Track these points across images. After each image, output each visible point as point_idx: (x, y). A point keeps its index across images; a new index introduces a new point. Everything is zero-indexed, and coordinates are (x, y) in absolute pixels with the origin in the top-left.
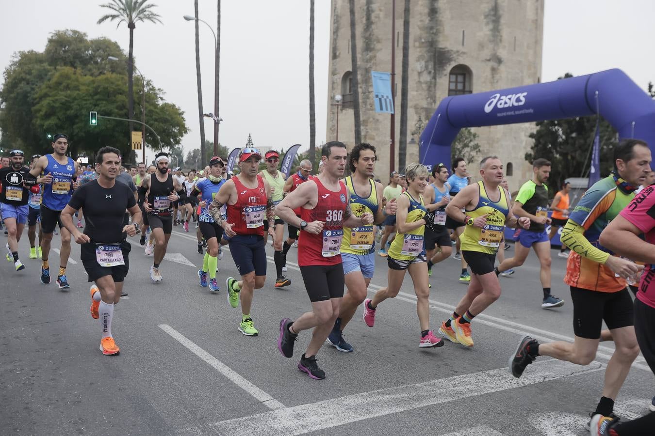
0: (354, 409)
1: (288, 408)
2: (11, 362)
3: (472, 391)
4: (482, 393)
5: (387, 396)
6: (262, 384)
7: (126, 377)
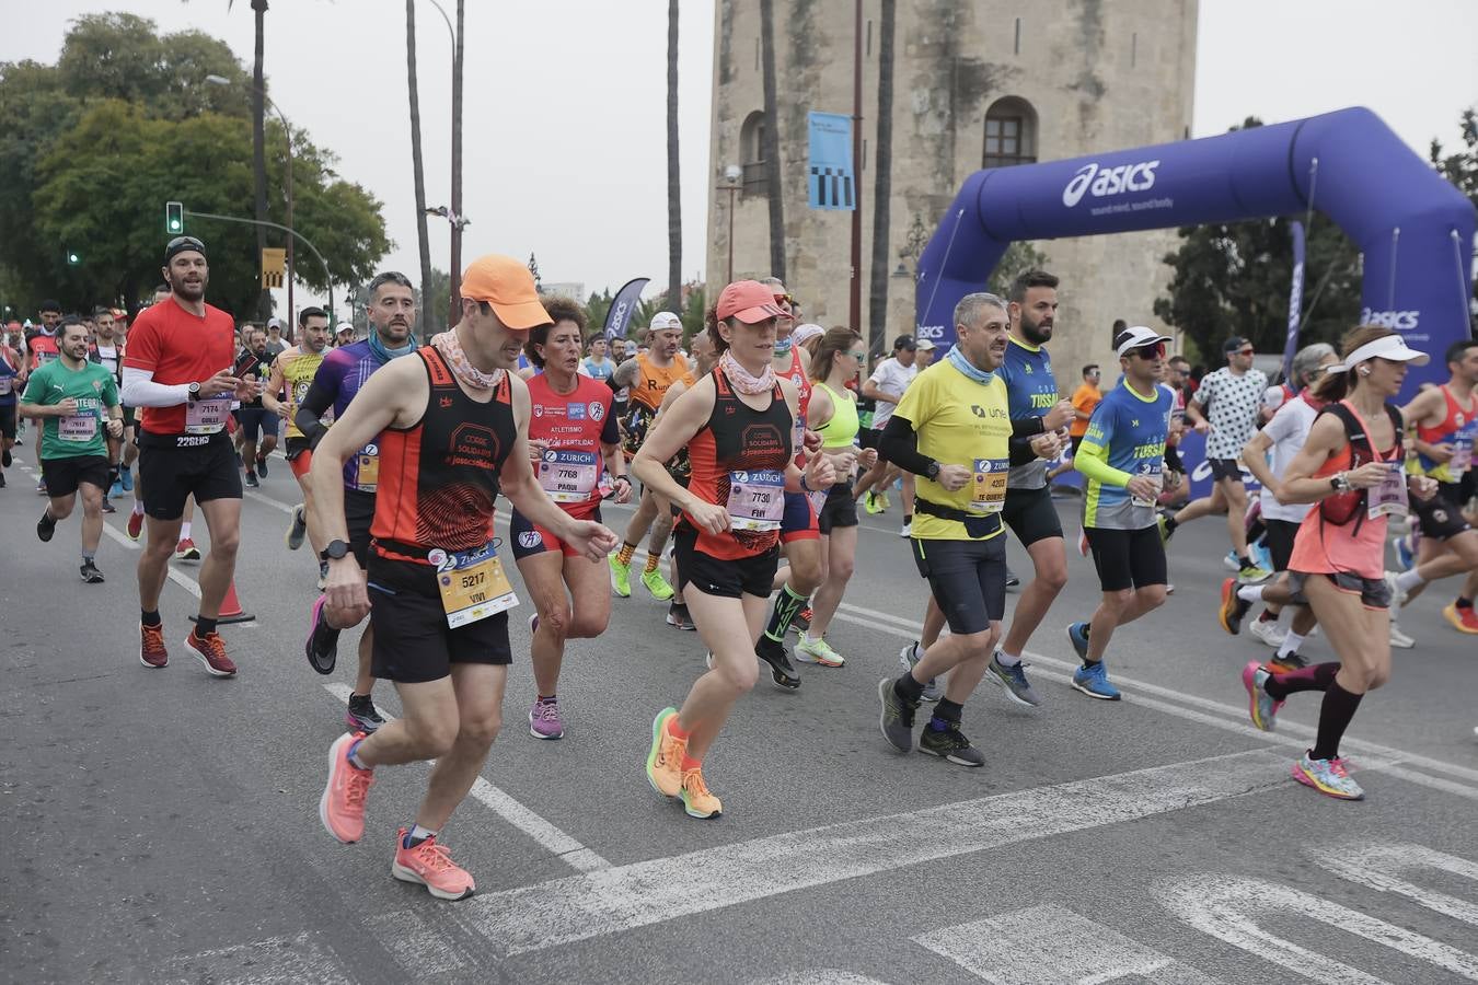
0: (762, 870)
1: (615, 868)
3: (1027, 829)
4: (1048, 832)
5: (839, 841)
6: (558, 815)
7: (252, 801)
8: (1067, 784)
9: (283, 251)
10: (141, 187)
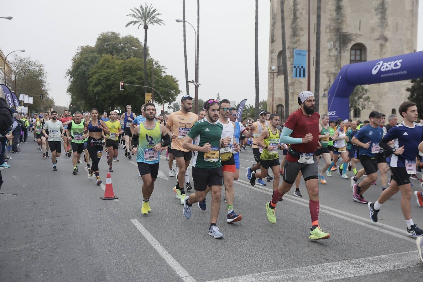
2: (30, 242)
3: (335, 276)
4: (343, 277)
5: (272, 277)
6: (185, 264)
7: (97, 255)
8: (353, 260)
9: (151, 94)
10: (115, 78)
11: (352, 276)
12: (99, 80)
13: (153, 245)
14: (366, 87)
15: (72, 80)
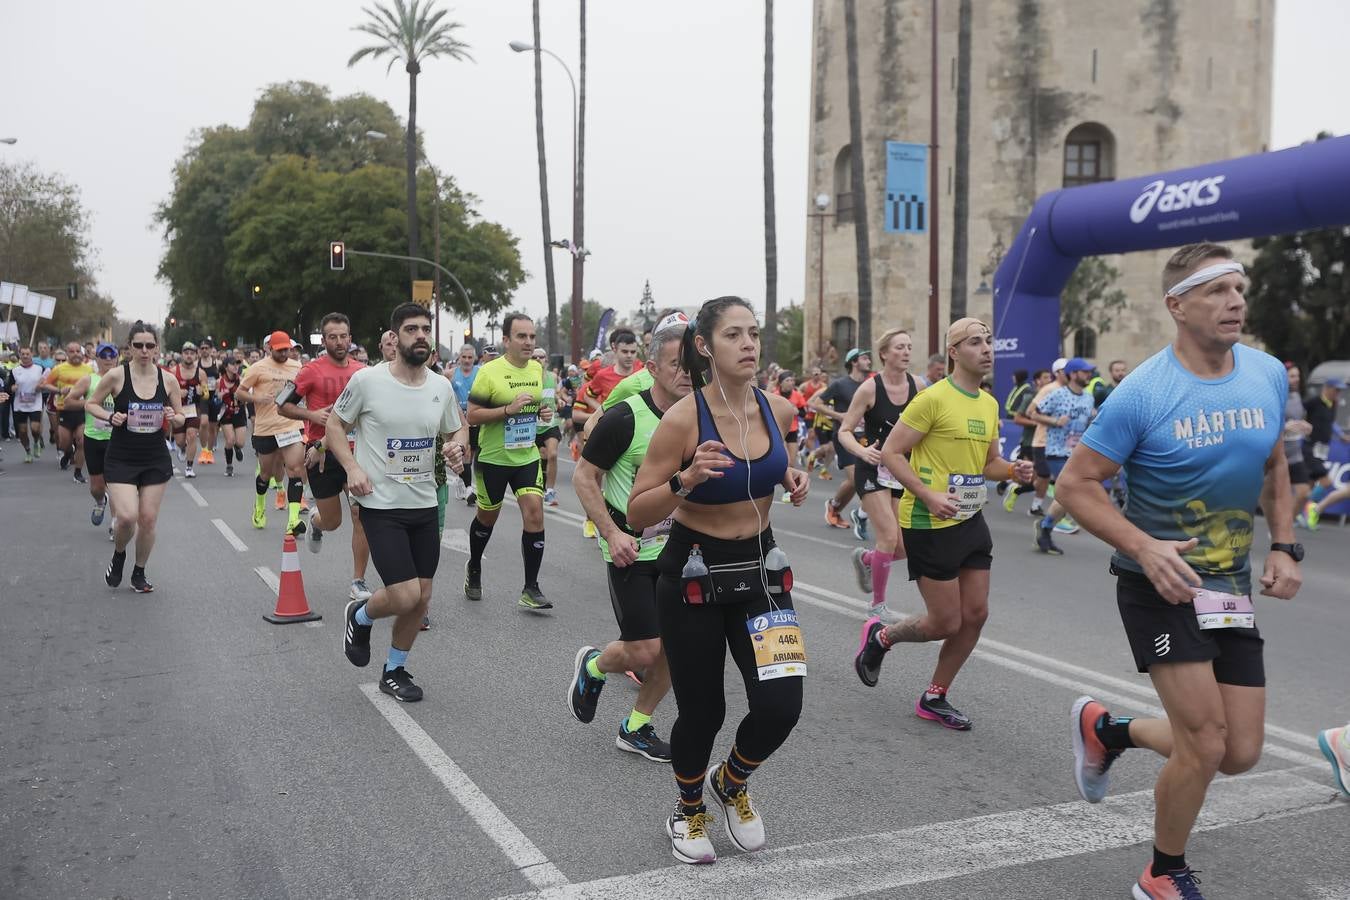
1: (573, 886)
2: (31, 763)
3: (1007, 855)
4: (1029, 859)
5: (807, 862)
6: (534, 825)
7: (250, 802)
8: (1063, 805)
9: (430, 283)
10: (313, 230)
11: (1059, 854)
12: (263, 236)
13: (430, 765)
14: (1114, 261)
15: (172, 236)
